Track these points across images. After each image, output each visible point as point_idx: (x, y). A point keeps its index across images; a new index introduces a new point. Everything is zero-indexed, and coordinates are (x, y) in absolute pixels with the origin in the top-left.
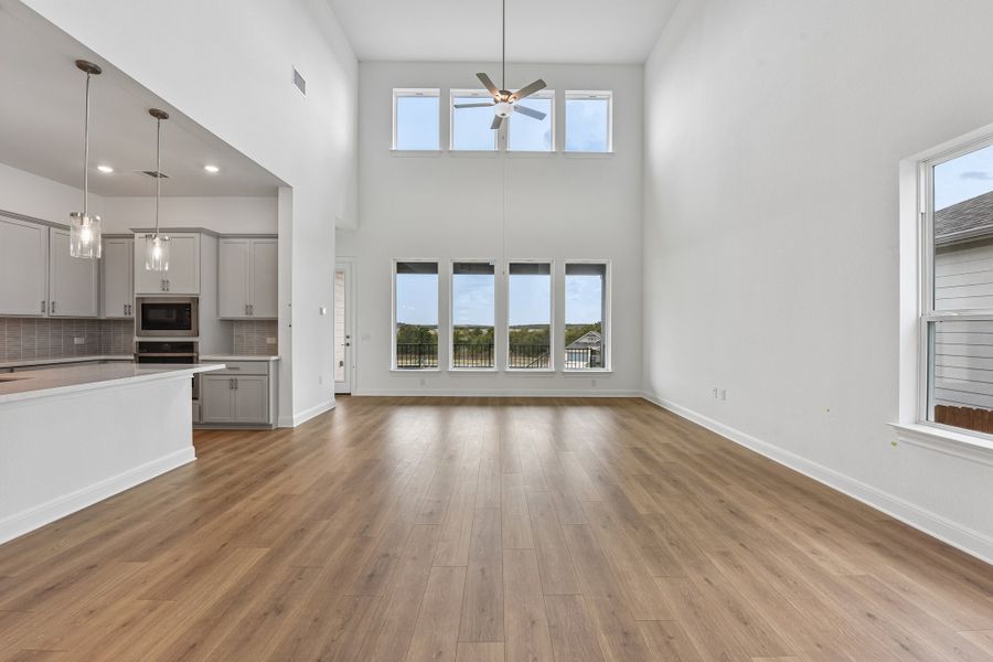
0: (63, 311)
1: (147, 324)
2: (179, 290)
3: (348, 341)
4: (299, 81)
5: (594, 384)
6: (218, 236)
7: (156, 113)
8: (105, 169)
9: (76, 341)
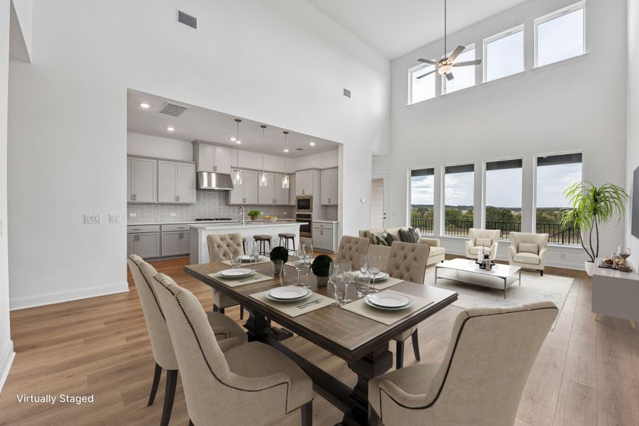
0: (279, 203)
1: (300, 207)
2: (307, 193)
3: (385, 216)
4: (347, 93)
5: (563, 257)
6: (320, 170)
7: (285, 133)
8: (286, 151)
9: (284, 213)
